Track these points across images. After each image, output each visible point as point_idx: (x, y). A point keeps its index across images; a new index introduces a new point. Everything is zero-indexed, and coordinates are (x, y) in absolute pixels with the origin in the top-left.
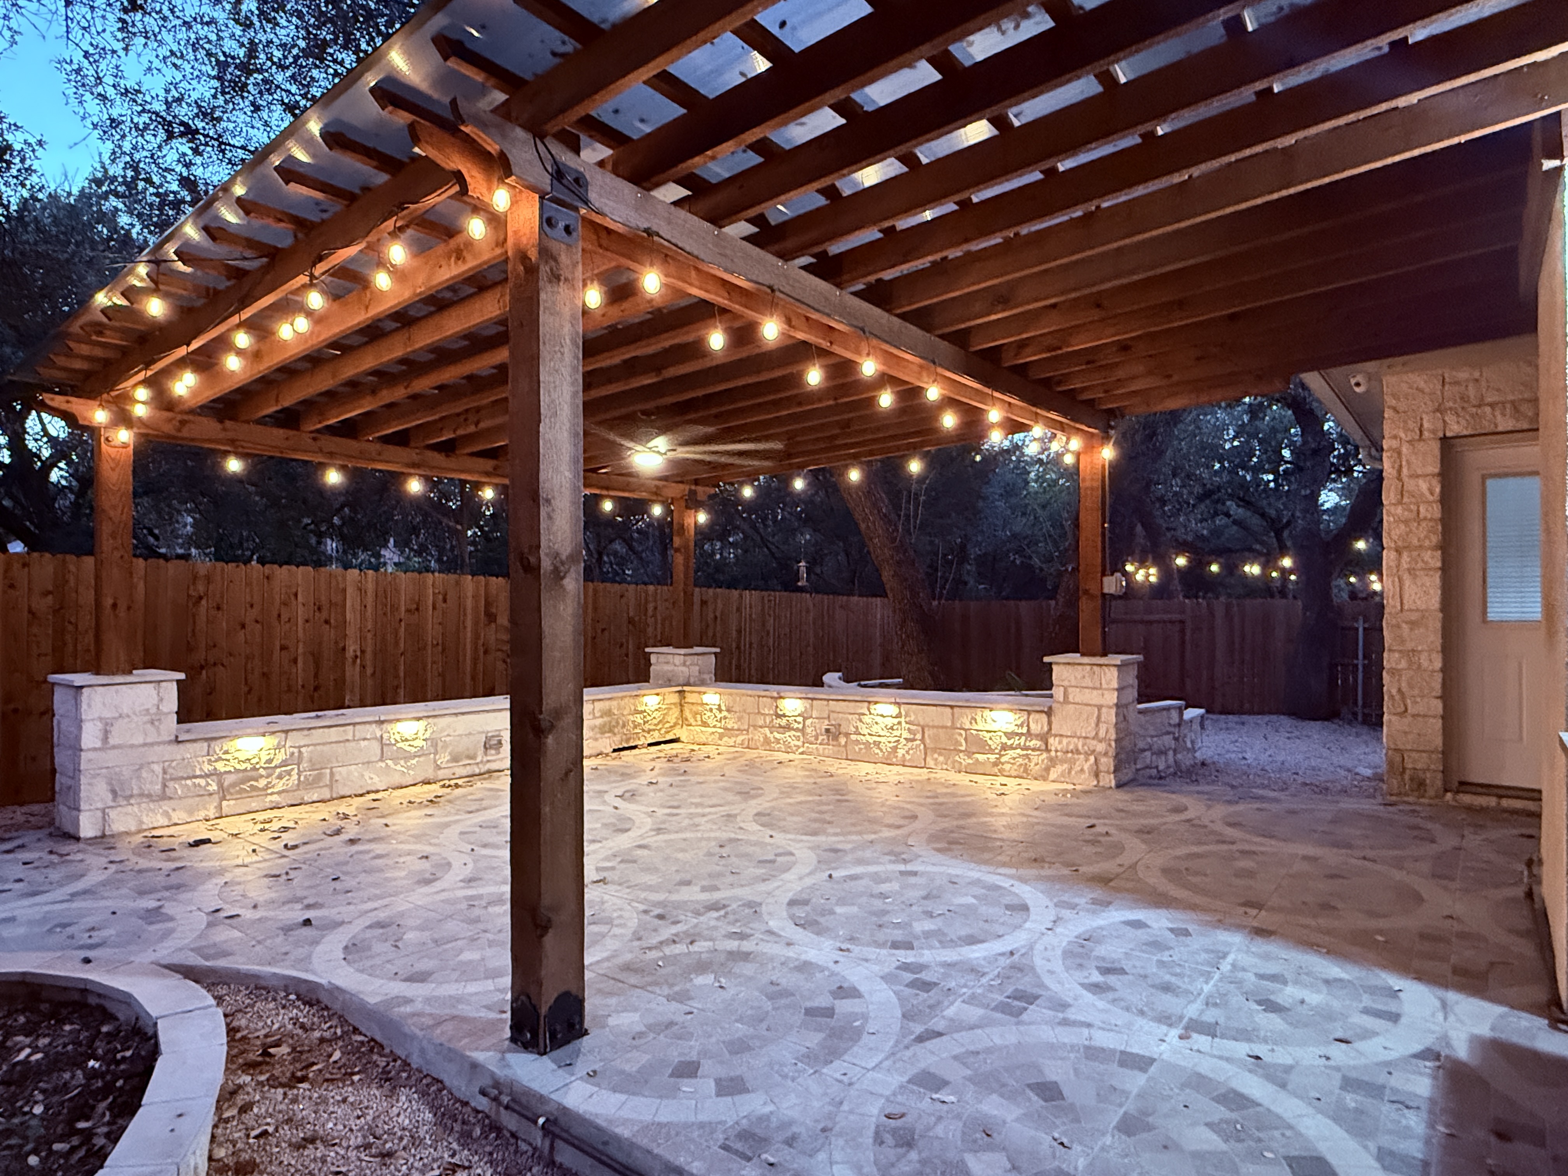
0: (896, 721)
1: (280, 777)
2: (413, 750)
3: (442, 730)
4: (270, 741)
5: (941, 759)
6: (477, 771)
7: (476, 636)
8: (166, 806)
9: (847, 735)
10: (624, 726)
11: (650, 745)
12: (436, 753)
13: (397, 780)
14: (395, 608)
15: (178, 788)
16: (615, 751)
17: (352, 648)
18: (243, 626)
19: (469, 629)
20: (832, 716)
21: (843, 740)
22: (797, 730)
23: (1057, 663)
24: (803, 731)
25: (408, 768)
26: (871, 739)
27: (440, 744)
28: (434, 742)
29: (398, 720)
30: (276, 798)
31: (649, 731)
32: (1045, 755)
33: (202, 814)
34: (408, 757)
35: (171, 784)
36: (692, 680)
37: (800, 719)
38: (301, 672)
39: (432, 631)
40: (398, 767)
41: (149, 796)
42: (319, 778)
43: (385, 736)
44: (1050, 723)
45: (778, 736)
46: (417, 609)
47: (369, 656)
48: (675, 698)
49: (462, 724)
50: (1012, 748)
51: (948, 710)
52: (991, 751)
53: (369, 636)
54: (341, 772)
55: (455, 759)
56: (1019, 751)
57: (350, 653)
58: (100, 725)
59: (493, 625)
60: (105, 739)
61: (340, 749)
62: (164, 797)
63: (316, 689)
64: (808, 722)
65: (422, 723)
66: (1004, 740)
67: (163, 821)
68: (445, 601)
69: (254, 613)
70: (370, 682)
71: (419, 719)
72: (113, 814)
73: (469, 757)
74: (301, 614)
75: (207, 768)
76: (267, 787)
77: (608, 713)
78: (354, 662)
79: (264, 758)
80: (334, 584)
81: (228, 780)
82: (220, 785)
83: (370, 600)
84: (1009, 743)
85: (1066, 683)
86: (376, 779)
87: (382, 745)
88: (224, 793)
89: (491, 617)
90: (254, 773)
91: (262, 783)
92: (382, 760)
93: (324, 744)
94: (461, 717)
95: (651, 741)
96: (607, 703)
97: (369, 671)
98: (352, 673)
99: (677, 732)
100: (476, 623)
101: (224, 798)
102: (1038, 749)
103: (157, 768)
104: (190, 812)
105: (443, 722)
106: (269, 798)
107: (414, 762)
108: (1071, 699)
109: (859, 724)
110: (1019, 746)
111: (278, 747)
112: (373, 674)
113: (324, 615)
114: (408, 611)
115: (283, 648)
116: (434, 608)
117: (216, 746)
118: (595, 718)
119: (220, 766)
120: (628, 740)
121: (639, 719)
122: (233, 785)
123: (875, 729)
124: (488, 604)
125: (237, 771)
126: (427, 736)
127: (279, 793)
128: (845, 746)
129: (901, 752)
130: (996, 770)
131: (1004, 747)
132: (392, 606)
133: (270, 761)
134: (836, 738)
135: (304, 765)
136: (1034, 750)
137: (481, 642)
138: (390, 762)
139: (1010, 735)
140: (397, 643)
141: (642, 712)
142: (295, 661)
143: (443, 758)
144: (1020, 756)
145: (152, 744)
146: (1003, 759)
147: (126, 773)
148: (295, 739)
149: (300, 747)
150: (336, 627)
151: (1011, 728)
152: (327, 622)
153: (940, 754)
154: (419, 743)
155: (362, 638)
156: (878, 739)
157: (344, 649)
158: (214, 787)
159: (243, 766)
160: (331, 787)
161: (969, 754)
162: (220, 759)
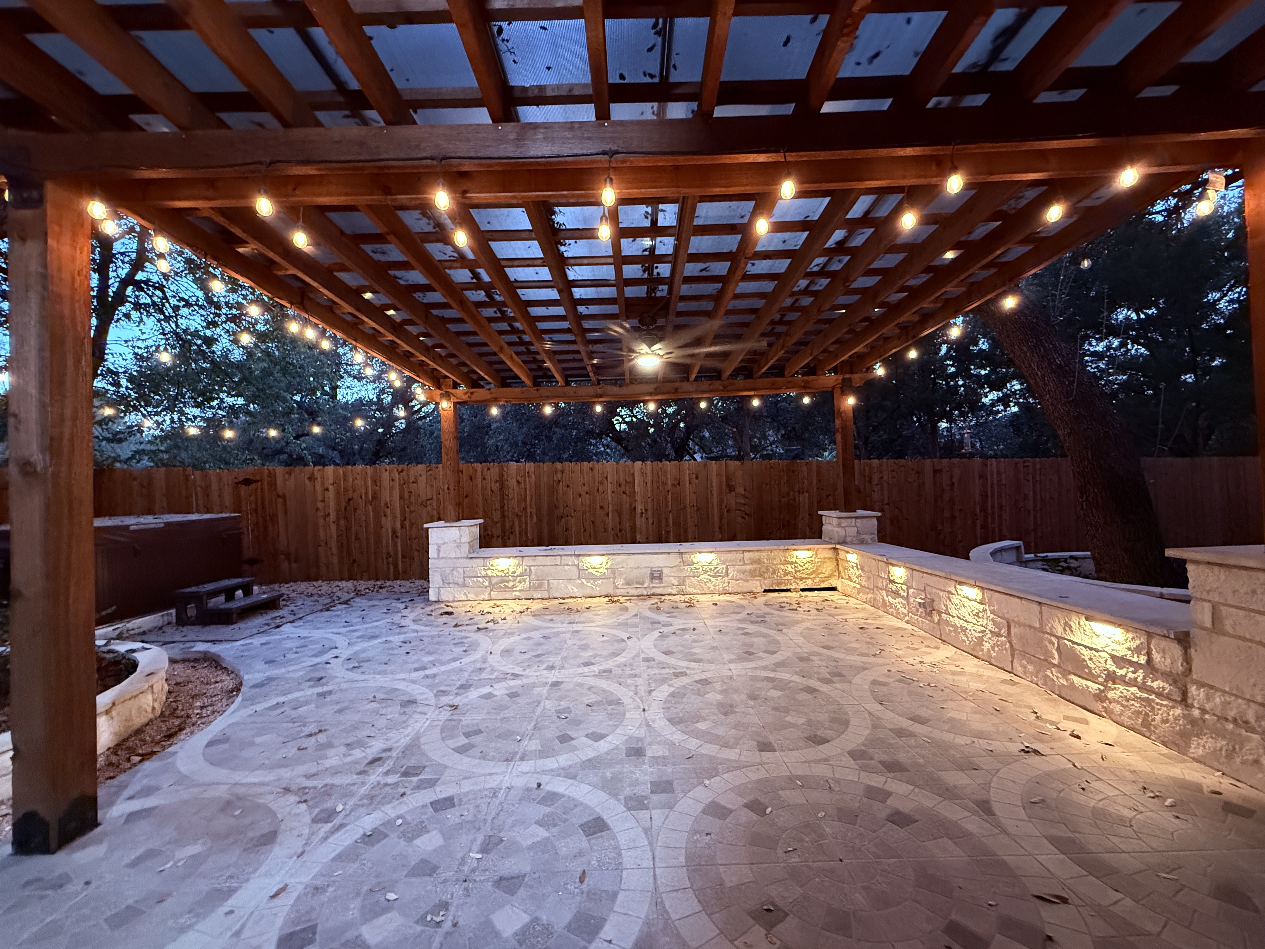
0: (981, 607)
1: (520, 582)
2: (599, 574)
3: (618, 564)
4: (514, 562)
5: (1030, 668)
6: (645, 593)
7: (721, 501)
8: (465, 590)
9: (940, 613)
10: (774, 573)
11: (803, 590)
12: (614, 579)
13: (588, 592)
14: (664, 484)
15: (469, 581)
16: (765, 591)
17: (639, 508)
18: (580, 496)
19: (715, 495)
20: (928, 589)
21: (936, 618)
22: (903, 597)
23: (1196, 562)
24: (907, 598)
25: (596, 586)
26: (959, 623)
27: (617, 573)
28: (613, 572)
29: (589, 555)
30: (517, 593)
31: (801, 579)
32: (1178, 711)
33: (482, 597)
34: (595, 578)
35: (467, 579)
36: (848, 539)
37: (904, 587)
38: (611, 522)
39: (689, 498)
40: (589, 584)
41: (458, 584)
42: (540, 585)
43: (581, 564)
44: (1187, 660)
45: (891, 600)
46: (679, 484)
47: (650, 513)
48: (830, 554)
49: (633, 561)
50: (1123, 680)
51: (1036, 607)
52: (1092, 677)
53: (650, 500)
54: (554, 583)
55: (628, 583)
56: (1134, 690)
57: (638, 511)
58: (436, 547)
59: (733, 493)
60: (438, 554)
61: (553, 569)
62: (464, 586)
63: (620, 530)
64: (911, 591)
65: (604, 559)
66: (1112, 667)
67: (464, 598)
68: (697, 478)
69: (586, 489)
70: (650, 527)
71: (604, 555)
72: (442, 590)
73: (638, 583)
74: (610, 488)
75: (483, 573)
76: (513, 587)
77: (759, 561)
78: (641, 516)
79: (511, 571)
80: (627, 470)
81: (494, 581)
82: (490, 582)
83: (649, 479)
84: (1120, 672)
85: (1216, 598)
86: (575, 590)
87: (579, 570)
88: (492, 587)
89: (731, 488)
90: (506, 578)
91: (511, 584)
92: (579, 579)
93: (544, 566)
94: (632, 556)
95: (803, 587)
96: (756, 554)
97: (650, 521)
98: (640, 522)
99: (833, 582)
100: (720, 492)
101: (492, 590)
102: (1168, 697)
103: (461, 570)
104: (477, 595)
105: (619, 558)
106: (514, 593)
107: (599, 582)
108: (1228, 625)
109: (948, 603)
110: (1133, 683)
111: (518, 565)
112: (653, 524)
113: (623, 489)
114: (673, 485)
115: (601, 507)
116: (690, 483)
117: (487, 562)
118: (745, 564)
119: (489, 573)
120: (780, 584)
121: (790, 568)
122: (497, 584)
123: (964, 612)
124: (728, 478)
125: (497, 576)
126: (608, 566)
127: (519, 591)
128: (939, 623)
129: (987, 646)
130: (1099, 707)
131: (1111, 677)
132: (663, 482)
133: (514, 572)
134: (930, 614)
135: (533, 577)
136: (1159, 695)
137: (724, 505)
138: (584, 581)
139: (1119, 661)
140: (667, 506)
141: (792, 563)
142: (608, 515)
143: (620, 582)
144: (1136, 699)
145: (458, 558)
146: (1111, 695)
147: (448, 571)
148: (528, 561)
149: (530, 566)
150: (630, 496)
151: (1121, 651)
152: (624, 493)
153: (1030, 662)
154: (603, 570)
155: (646, 503)
156: (965, 624)
157: (635, 508)
158: (487, 583)
159: (500, 574)
160: (548, 591)
161: (1065, 673)
162: (489, 569)
